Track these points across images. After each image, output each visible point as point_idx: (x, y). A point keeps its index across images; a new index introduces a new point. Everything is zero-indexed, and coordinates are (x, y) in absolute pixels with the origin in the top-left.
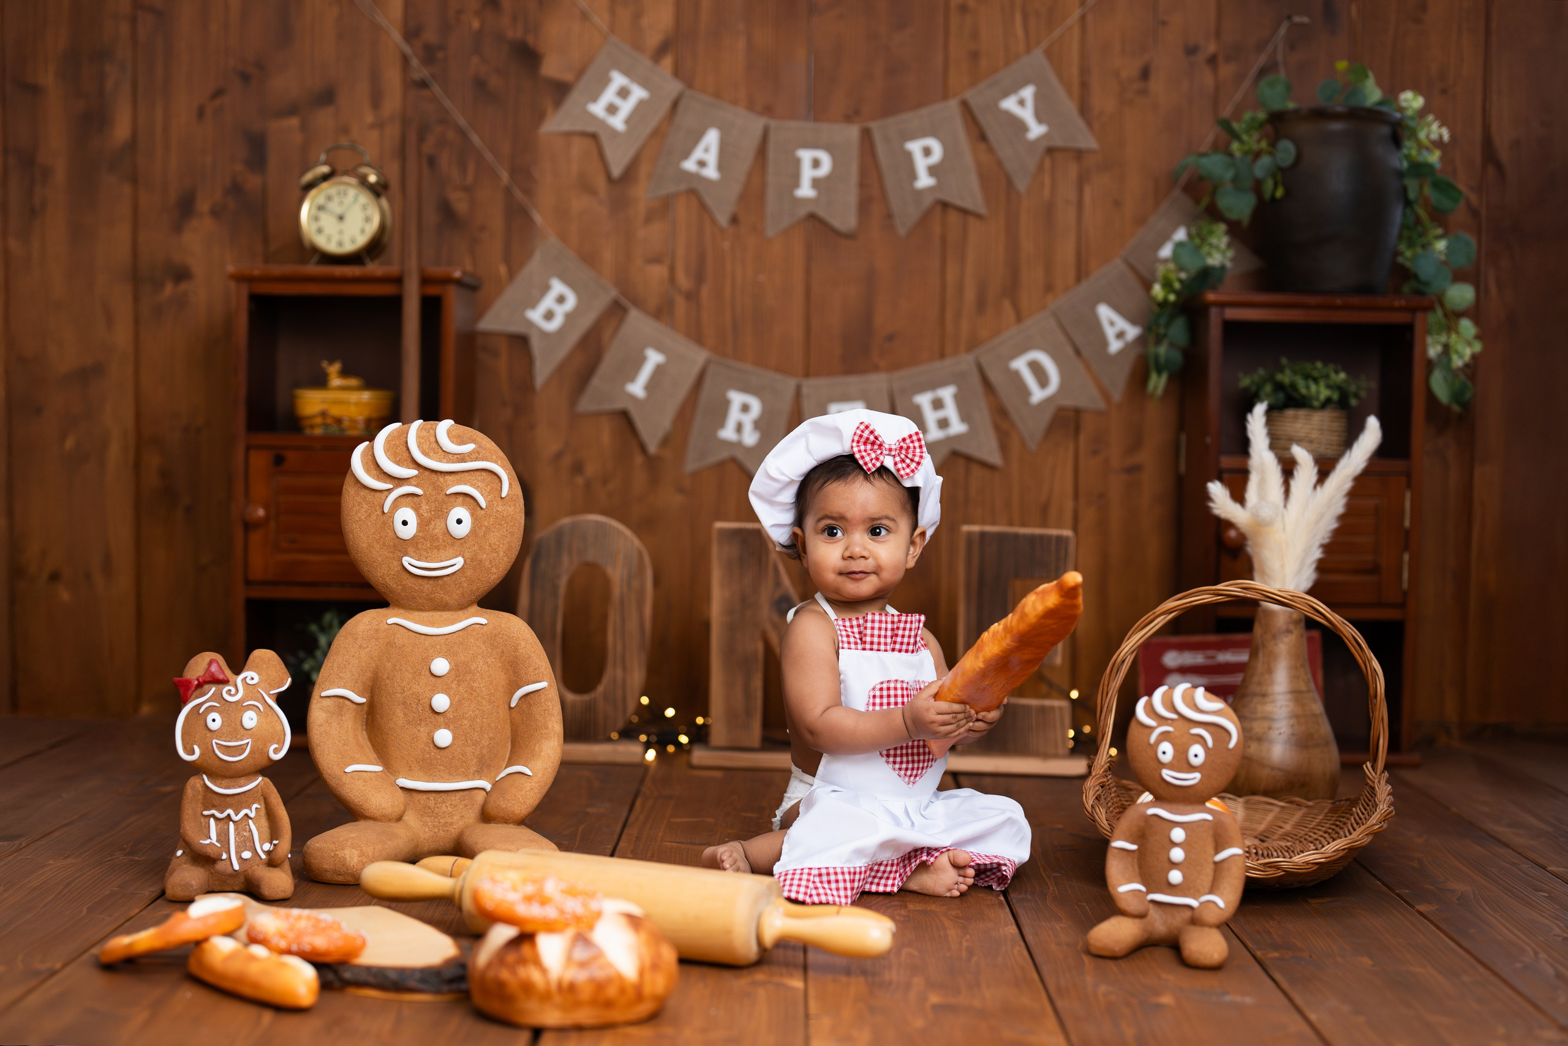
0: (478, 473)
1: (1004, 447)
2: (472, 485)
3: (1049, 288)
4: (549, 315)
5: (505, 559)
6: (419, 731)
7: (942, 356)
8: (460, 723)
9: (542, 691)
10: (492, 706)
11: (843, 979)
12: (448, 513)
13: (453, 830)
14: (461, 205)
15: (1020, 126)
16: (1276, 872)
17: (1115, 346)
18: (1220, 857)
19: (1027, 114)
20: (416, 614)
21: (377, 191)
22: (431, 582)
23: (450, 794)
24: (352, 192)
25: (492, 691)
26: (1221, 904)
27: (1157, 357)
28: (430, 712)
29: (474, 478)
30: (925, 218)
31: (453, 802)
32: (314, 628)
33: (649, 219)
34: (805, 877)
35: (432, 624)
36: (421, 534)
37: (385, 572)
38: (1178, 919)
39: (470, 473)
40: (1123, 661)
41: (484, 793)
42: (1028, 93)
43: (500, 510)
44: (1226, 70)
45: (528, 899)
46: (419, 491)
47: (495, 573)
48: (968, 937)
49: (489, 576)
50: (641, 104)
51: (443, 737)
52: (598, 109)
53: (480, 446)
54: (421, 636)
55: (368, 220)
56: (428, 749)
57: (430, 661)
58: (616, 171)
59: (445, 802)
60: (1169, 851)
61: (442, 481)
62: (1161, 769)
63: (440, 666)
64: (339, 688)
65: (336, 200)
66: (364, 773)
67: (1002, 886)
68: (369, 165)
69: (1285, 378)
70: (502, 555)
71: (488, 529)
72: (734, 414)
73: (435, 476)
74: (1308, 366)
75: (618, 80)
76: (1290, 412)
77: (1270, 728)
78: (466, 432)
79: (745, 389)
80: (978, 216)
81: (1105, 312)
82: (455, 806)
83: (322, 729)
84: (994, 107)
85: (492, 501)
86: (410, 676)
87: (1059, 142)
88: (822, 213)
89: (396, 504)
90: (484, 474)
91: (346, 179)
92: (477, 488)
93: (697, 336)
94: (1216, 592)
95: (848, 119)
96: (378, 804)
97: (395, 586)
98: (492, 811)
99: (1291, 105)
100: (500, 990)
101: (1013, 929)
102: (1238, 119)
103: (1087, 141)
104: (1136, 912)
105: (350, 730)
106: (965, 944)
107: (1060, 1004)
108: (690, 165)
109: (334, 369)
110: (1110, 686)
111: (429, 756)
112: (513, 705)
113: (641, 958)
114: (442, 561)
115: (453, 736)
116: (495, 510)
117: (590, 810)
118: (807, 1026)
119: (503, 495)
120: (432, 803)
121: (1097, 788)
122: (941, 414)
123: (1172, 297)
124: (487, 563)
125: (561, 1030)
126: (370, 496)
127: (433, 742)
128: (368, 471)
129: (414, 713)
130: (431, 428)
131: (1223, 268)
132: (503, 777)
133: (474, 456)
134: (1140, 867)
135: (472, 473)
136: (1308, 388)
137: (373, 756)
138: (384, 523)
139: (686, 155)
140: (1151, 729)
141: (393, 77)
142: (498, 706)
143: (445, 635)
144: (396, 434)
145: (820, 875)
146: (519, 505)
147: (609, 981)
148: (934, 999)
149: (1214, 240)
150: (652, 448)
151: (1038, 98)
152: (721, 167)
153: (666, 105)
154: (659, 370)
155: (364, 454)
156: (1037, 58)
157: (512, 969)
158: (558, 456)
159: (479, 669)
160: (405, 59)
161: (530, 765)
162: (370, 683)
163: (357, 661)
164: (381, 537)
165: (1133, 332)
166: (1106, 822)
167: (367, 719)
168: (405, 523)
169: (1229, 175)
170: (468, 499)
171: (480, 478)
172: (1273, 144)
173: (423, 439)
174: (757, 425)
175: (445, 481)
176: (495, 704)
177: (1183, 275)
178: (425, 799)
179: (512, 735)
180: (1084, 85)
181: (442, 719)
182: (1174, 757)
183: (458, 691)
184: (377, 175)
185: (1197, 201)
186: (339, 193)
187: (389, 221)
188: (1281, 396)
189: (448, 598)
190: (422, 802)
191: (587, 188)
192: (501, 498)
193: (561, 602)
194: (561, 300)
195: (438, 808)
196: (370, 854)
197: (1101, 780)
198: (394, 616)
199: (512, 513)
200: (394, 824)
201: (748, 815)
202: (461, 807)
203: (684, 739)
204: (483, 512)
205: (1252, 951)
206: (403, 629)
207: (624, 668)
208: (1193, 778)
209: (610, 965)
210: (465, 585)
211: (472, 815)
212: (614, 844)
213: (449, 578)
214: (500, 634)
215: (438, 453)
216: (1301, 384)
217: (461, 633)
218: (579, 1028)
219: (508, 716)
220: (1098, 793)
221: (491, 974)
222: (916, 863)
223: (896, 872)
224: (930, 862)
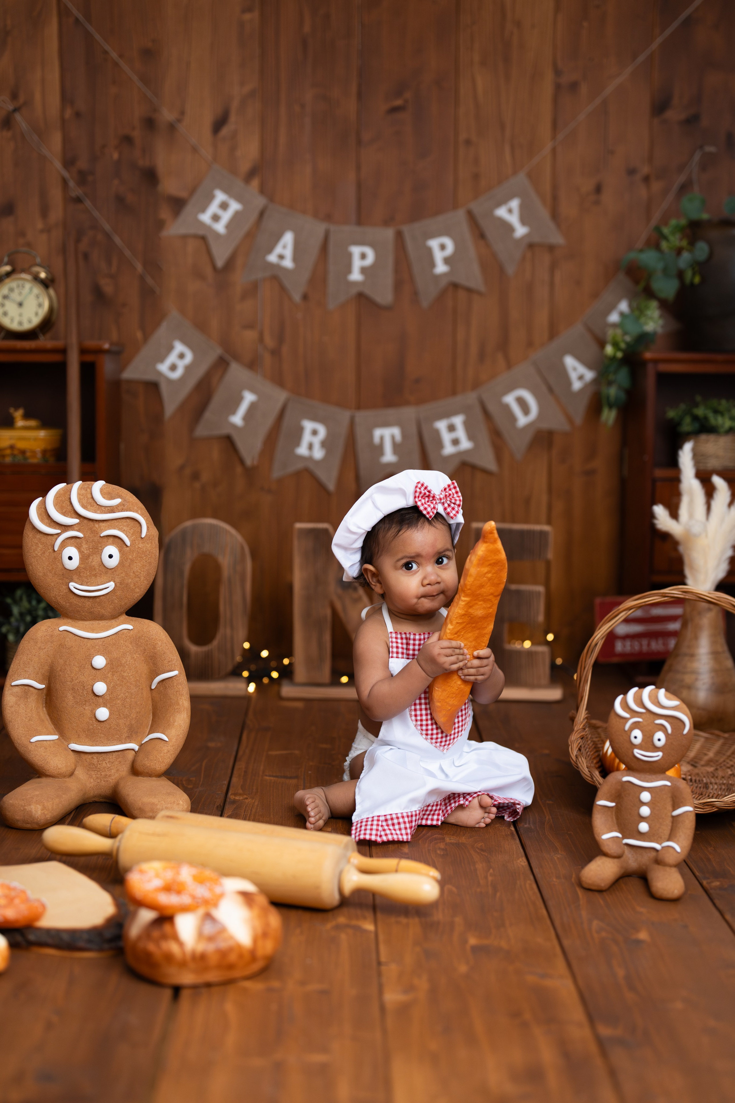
0: (124, 520)
1: (499, 458)
2: (120, 529)
3: (530, 344)
4: (173, 368)
5: (145, 582)
6: (84, 709)
7: (454, 393)
8: (114, 702)
9: (174, 677)
10: (138, 689)
11: (403, 920)
12: (102, 550)
13: (111, 781)
14: (108, 287)
15: (509, 228)
16: (712, 809)
17: (577, 385)
18: (676, 813)
19: (514, 220)
20: (81, 623)
21: (46, 284)
22: (91, 600)
23: (108, 754)
24: (28, 286)
25: (138, 678)
26: (678, 849)
27: (608, 397)
28: (92, 695)
29: (121, 524)
30: (442, 294)
31: (111, 760)
32: (9, 600)
33: (243, 297)
34: (375, 823)
35: (92, 631)
36: (82, 566)
37: (57, 593)
38: (646, 858)
39: (117, 520)
40: (596, 645)
41: (134, 752)
42: (515, 204)
43: (140, 546)
44: (657, 186)
45: (168, 888)
46: (80, 535)
47: (138, 593)
48: (491, 871)
49: (133, 595)
50: (237, 215)
51: (103, 713)
52: (205, 217)
53: (125, 500)
54: (84, 639)
55: (40, 305)
56: (91, 722)
57: (92, 658)
58: (220, 263)
59: (104, 760)
60: (639, 808)
61: (97, 527)
62: (633, 749)
63: (99, 661)
64: (24, 679)
65: (16, 291)
66: (45, 742)
67: (511, 818)
68: (39, 265)
69: (700, 411)
70: (143, 579)
71: (132, 560)
72: (307, 437)
73: (92, 523)
74: (714, 402)
75: (220, 196)
76: (703, 437)
77: (697, 679)
78: (114, 490)
79: (314, 418)
80: (479, 293)
81: (570, 361)
82: (113, 763)
83: (13, 709)
84: (490, 213)
85: (134, 540)
86: (77, 669)
87: (536, 239)
88: (368, 291)
89: (64, 544)
90: (128, 520)
91: (24, 276)
92: (123, 531)
93: (279, 381)
94: (664, 595)
95: (387, 222)
96: (55, 765)
97: (64, 603)
98: (139, 767)
99: (705, 216)
100: (148, 957)
101: (522, 862)
102: (666, 224)
103: (557, 239)
104: (615, 854)
105: (33, 709)
106: (490, 878)
107: (566, 943)
108: (272, 258)
109: (18, 414)
110: (586, 662)
111: (92, 727)
112: (153, 687)
113: (254, 929)
114: (99, 585)
115: (110, 713)
116: (137, 547)
117: (211, 745)
118: (379, 974)
119: (143, 535)
120: (95, 761)
121: (579, 741)
122: (453, 435)
123: (619, 355)
124: (132, 586)
125: (195, 987)
126: (44, 539)
127: (95, 717)
128: (42, 520)
129: (81, 696)
130: (88, 487)
131: (655, 334)
132: (147, 741)
133: (120, 508)
134: (617, 818)
135: (119, 520)
136: (716, 419)
137: (51, 726)
138: (55, 558)
139: (270, 250)
140: (626, 720)
141: (56, 195)
142: (142, 689)
143: (102, 638)
144: (62, 492)
145: (386, 820)
146: (155, 543)
147: (231, 949)
148: (473, 941)
149: (649, 313)
150: (249, 462)
151: (523, 208)
152: (295, 259)
153: (254, 216)
154: (253, 407)
155: (38, 507)
156: (521, 179)
157: (157, 942)
158: (182, 468)
159: (128, 663)
160: (65, 182)
161: (166, 733)
162: (48, 674)
163: (38, 659)
164: (53, 568)
165: (589, 375)
166: (587, 770)
167: (46, 699)
168: (70, 558)
169: (660, 266)
170: (117, 540)
171: (125, 524)
172: (692, 243)
173: (82, 495)
174: (324, 444)
175: (100, 527)
176: (141, 688)
177: (628, 338)
178: (90, 758)
179: (153, 709)
180: (555, 198)
181: (101, 700)
182: (643, 740)
183: (113, 679)
184: (46, 272)
185: (637, 282)
186: (18, 286)
187: (55, 305)
188: (697, 426)
189: (103, 611)
190: (88, 760)
191: (198, 275)
192: (141, 538)
193: (185, 582)
194: (182, 356)
195: (100, 764)
196: (50, 807)
197: (582, 734)
198: (64, 625)
199: (150, 548)
200: (67, 779)
201: (324, 746)
202: (117, 763)
203: (275, 675)
204: (128, 549)
205: (699, 879)
206: (71, 634)
207: (232, 627)
208: (657, 756)
209: (231, 938)
210: (116, 601)
211: (124, 769)
212: (228, 779)
213: (104, 597)
214: (142, 636)
215: (94, 506)
216: (711, 415)
217: (114, 637)
218: (208, 985)
219: (150, 695)
220: (580, 745)
221: (141, 945)
222: (455, 804)
223: (440, 809)
224: (465, 805)
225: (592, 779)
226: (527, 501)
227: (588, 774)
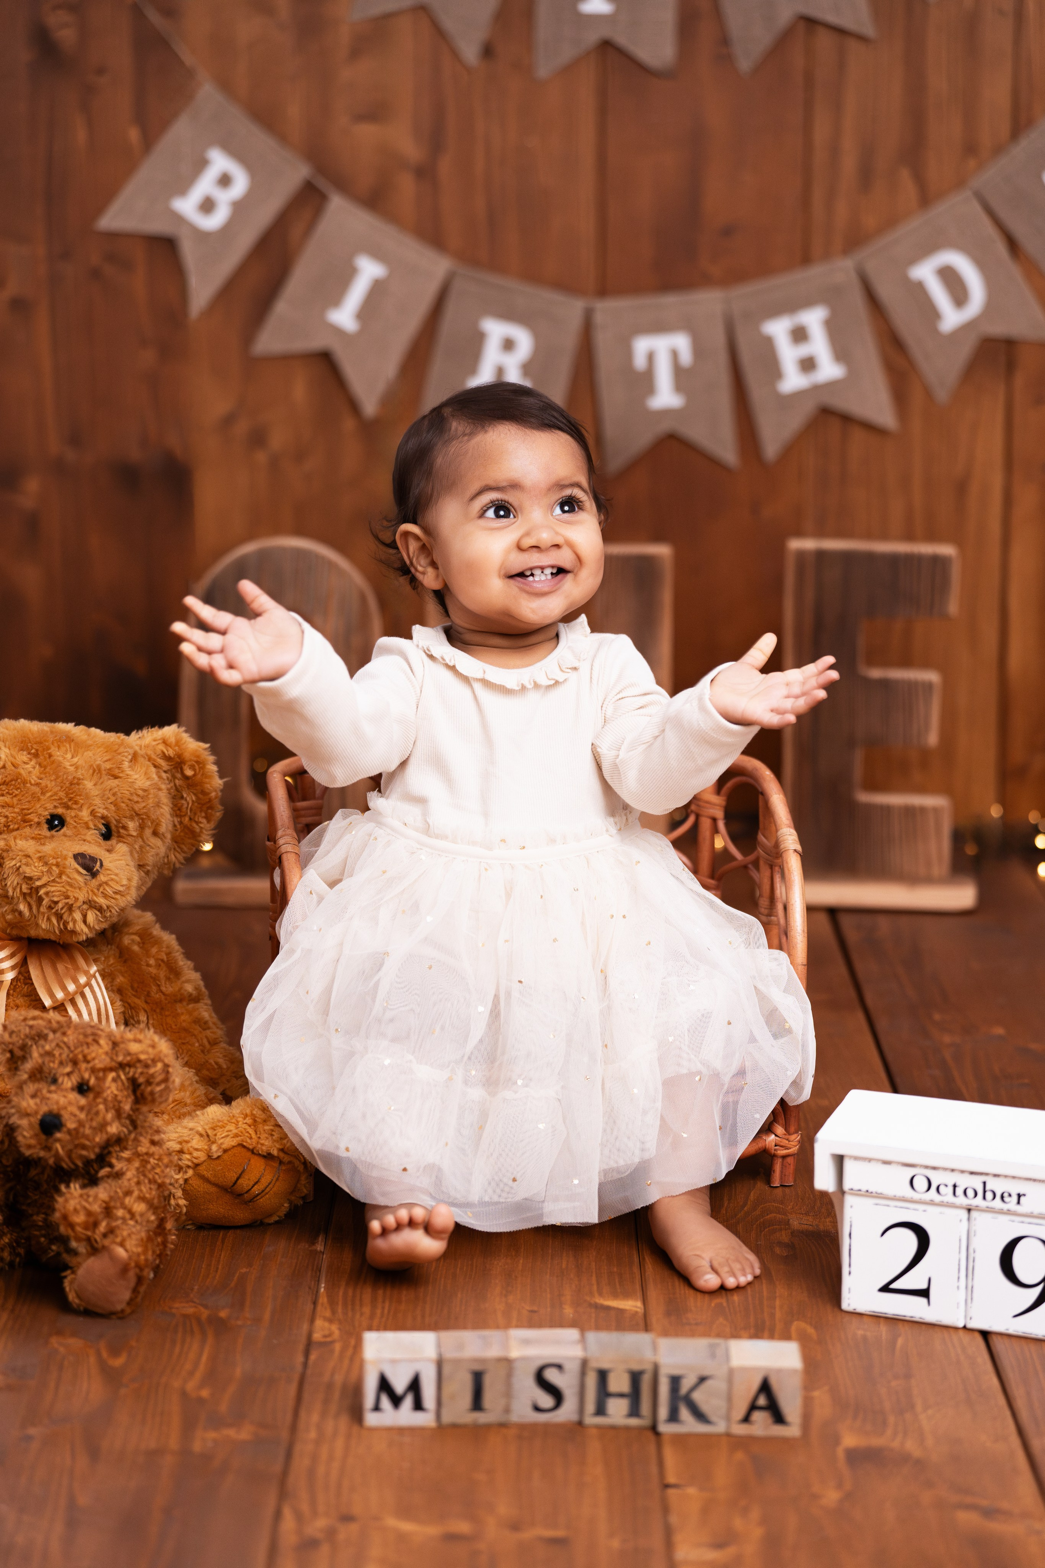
1: (902, 400)
3: (970, 149)
4: (207, 206)
7: (806, 259)
14: (64, 32)
30: (782, 44)
33: (356, 52)
72: (492, 355)
79: (508, 315)
80: (861, 38)
88: (621, 39)
93: (433, 235)
122: (804, 350)
148: (850, 1440)
150: (369, 408)
154: (377, 289)
158: (228, 421)
174: (528, 369)
194: (225, 181)
226: (961, 488)
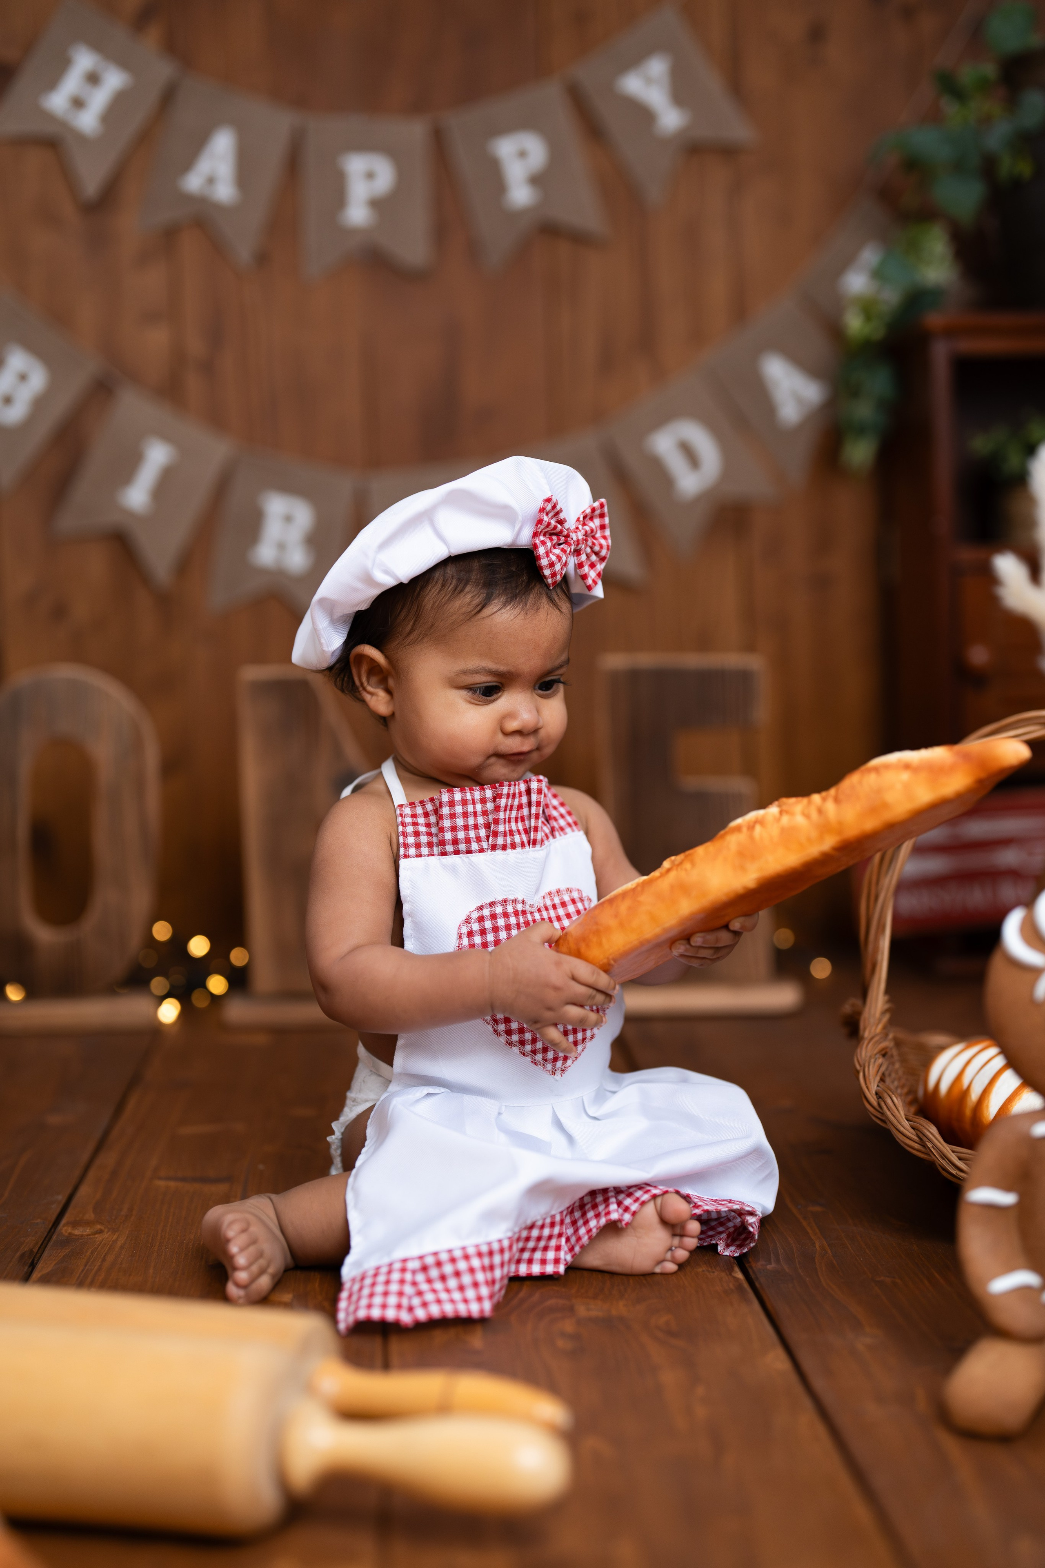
34: (396, 1276)
67: (733, 1248)
121: (876, 1063)
134: (1024, 1235)
145: (425, 1269)
166: (906, 1124)
197: (882, 1045)
220: (881, 1070)
222: (598, 1222)
223: (560, 1235)
224: (624, 1223)
225: (924, 1146)
227: (911, 1133)
